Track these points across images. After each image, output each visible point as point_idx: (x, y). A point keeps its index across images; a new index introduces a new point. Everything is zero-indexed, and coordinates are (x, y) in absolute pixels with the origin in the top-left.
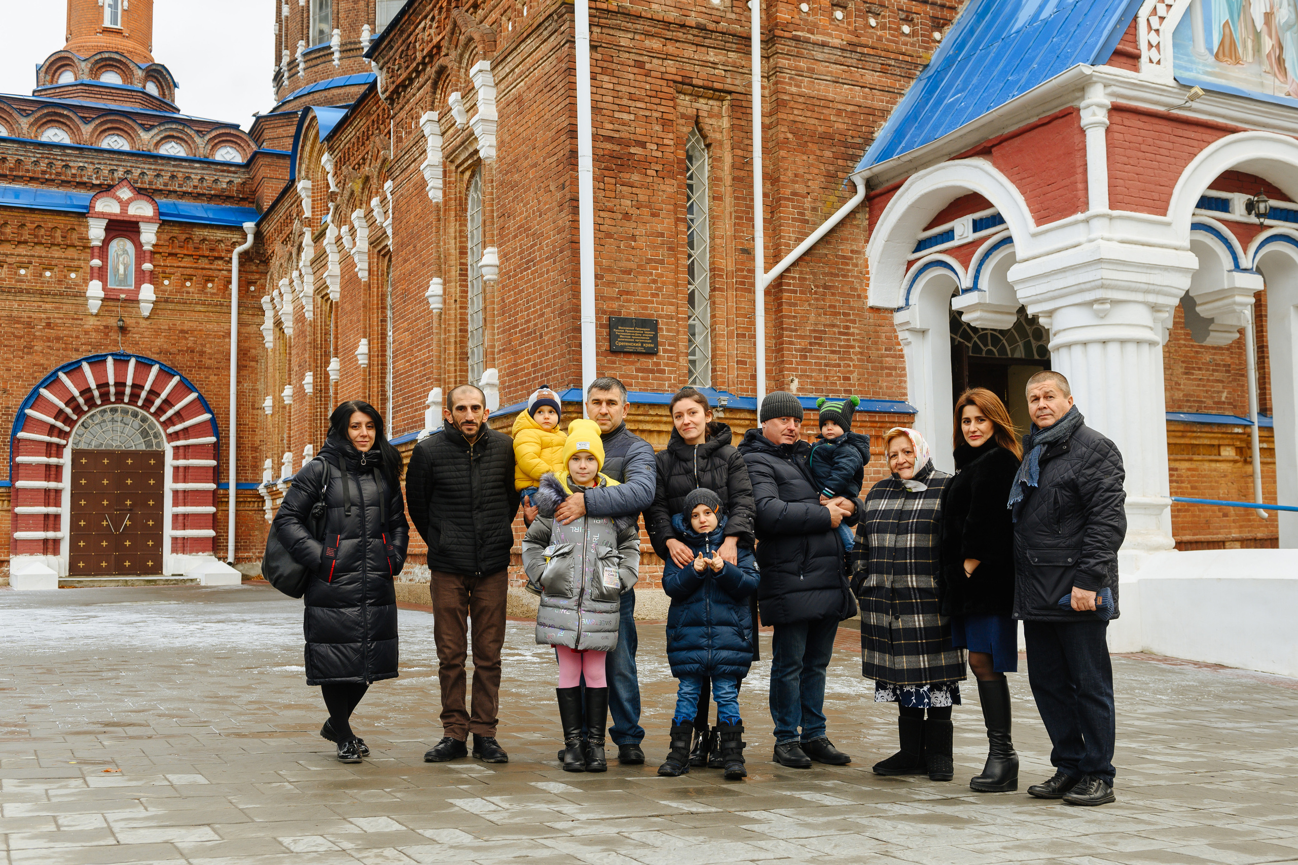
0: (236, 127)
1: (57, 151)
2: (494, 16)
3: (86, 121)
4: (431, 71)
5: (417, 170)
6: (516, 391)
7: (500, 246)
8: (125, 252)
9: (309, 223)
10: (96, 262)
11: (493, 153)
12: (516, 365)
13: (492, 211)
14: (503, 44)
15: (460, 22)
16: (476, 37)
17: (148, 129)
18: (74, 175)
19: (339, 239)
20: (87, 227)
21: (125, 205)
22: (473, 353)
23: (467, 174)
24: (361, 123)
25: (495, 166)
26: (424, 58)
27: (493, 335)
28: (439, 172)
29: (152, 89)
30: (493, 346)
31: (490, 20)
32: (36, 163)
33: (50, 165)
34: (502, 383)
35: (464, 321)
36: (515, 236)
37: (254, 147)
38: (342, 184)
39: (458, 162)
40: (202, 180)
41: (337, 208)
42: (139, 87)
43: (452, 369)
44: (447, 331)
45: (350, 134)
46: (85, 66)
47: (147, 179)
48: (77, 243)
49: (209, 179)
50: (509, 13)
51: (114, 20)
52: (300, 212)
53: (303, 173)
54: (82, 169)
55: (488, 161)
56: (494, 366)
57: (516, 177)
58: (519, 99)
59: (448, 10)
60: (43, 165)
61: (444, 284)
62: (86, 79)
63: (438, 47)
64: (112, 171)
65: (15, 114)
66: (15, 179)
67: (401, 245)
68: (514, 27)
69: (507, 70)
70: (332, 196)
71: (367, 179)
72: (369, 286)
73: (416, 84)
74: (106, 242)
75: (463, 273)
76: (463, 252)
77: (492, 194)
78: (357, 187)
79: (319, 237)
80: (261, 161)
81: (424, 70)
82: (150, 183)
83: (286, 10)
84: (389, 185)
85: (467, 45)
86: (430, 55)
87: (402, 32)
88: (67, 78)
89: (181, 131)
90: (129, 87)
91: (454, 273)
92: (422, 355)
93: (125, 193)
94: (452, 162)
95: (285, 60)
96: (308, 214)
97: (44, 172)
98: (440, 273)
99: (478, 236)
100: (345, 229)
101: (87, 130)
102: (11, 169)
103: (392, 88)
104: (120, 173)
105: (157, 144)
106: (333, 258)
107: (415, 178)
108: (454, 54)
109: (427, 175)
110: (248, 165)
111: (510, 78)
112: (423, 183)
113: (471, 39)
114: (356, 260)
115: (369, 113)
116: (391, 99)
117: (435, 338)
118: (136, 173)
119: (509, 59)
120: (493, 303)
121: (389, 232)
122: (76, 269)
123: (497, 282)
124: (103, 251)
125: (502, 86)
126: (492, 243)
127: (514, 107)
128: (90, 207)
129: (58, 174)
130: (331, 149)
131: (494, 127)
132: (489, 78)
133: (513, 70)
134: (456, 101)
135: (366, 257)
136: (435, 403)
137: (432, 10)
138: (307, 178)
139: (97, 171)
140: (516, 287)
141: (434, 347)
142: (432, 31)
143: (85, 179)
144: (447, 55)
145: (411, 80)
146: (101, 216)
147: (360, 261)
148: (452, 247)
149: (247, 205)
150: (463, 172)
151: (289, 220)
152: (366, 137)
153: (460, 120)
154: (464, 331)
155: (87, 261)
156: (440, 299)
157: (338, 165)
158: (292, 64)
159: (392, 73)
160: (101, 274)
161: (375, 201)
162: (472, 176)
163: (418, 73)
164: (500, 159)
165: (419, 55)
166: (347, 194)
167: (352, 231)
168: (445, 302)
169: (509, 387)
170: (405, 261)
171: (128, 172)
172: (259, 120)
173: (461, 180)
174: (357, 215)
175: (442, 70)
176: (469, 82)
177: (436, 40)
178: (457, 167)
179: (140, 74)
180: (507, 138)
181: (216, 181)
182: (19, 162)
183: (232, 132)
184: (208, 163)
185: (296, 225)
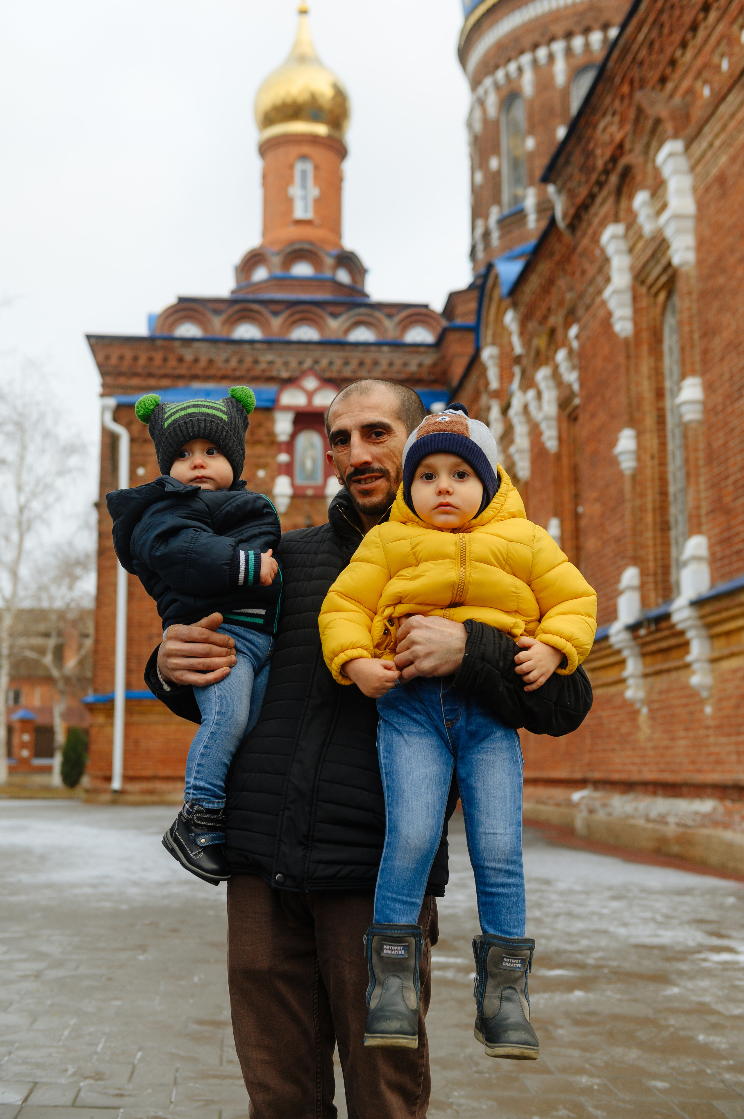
0: (426, 306)
1: (246, 347)
2: (686, 84)
3: (276, 313)
4: (614, 179)
5: (604, 303)
6: (731, 564)
7: (703, 374)
8: (312, 445)
9: (497, 394)
10: (283, 458)
11: (690, 257)
12: (729, 528)
13: (691, 332)
14: (697, 113)
15: (645, 104)
16: (664, 114)
17: (335, 316)
18: (263, 371)
19: (526, 408)
20: (273, 421)
21: (310, 395)
22: (676, 521)
23: (662, 296)
24: (544, 267)
25: (693, 273)
26: (606, 164)
27: (698, 491)
28: (627, 297)
29: (343, 276)
30: (698, 507)
31: (681, 91)
32: (227, 361)
33: (241, 361)
34: (713, 554)
35: (663, 481)
36: (722, 359)
37: (444, 323)
38: (527, 343)
39: (650, 280)
40: (391, 364)
41: (523, 372)
42: (328, 274)
43: (650, 542)
44: (642, 495)
45: (534, 282)
46: (276, 260)
47: (335, 367)
48: (265, 438)
49: (398, 362)
50: (706, 74)
51: (306, 210)
52: (487, 384)
53: (489, 339)
54: (271, 363)
55: (684, 269)
56: (699, 532)
57: (721, 280)
58: (721, 180)
59: (631, 95)
60: (234, 362)
61: (639, 435)
62: (278, 272)
63: (621, 146)
64: (301, 363)
65: (209, 314)
66: (207, 378)
67: (588, 398)
68: (712, 90)
69: (704, 144)
70: (518, 360)
71: (552, 332)
72: (558, 456)
73: (599, 200)
74: (293, 436)
75: (661, 421)
76: (660, 394)
77: (690, 309)
78: (541, 342)
79: (505, 410)
80: (452, 337)
81: (606, 181)
82: (339, 371)
83: (479, 177)
84: (574, 331)
85: (654, 131)
86: (614, 159)
87: (579, 139)
88: (260, 274)
89: (370, 315)
90: (320, 276)
91: (650, 421)
92: (615, 529)
93: (311, 383)
94: (643, 282)
95: (480, 231)
96: (494, 384)
97: (234, 370)
98: (633, 422)
99: (676, 370)
100: (531, 394)
101: (276, 322)
102: (204, 369)
103: (572, 211)
104: (308, 363)
105: (347, 331)
106: (521, 430)
107: (601, 313)
108: (639, 147)
109: (612, 304)
110: (439, 344)
111: (709, 155)
112: (610, 314)
113: (658, 122)
114: (543, 426)
115: (552, 254)
116: (572, 227)
117: (628, 506)
118: (324, 362)
119: (706, 129)
120: (696, 450)
121: (576, 387)
122: (264, 466)
123: (701, 423)
124: (289, 447)
125: (699, 169)
126: (693, 373)
127: (715, 190)
128: (275, 401)
129: (248, 370)
130: (515, 305)
131: (690, 224)
132: (683, 163)
133: (711, 145)
134: (644, 204)
135: (554, 424)
136: (630, 588)
137: (612, 102)
138: (494, 343)
139: (286, 364)
140: (726, 424)
141: (628, 517)
142: (614, 129)
143: (274, 373)
144: (631, 151)
145: (592, 197)
146: (287, 408)
147: (549, 427)
148: (646, 388)
149: (438, 388)
150: (656, 294)
151: (477, 396)
152: (551, 282)
153: (648, 228)
154: (664, 493)
155: (274, 457)
156: (632, 456)
157: (524, 322)
158: (486, 235)
159: (571, 194)
160: (288, 469)
161: (561, 355)
162: (669, 295)
163: (601, 184)
164: (700, 262)
165: (600, 163)
166: (532, 353)
167: (539, 395)
168: (639, 459)
169: (722, 559)
170: (593, 415)
171: (316, 362)
172: (453, 298)
173: (655, 304)
174: (542, 374)
175: (627, 174)
176: (657, 172)
177: (618, 137)
178: (650, 287)
179: (329, 261)
180: (707, 233)
181: (405, 364)
182: (211, 362)
183: (423, 310)
184: (398, 346)
185: (484, 399)
